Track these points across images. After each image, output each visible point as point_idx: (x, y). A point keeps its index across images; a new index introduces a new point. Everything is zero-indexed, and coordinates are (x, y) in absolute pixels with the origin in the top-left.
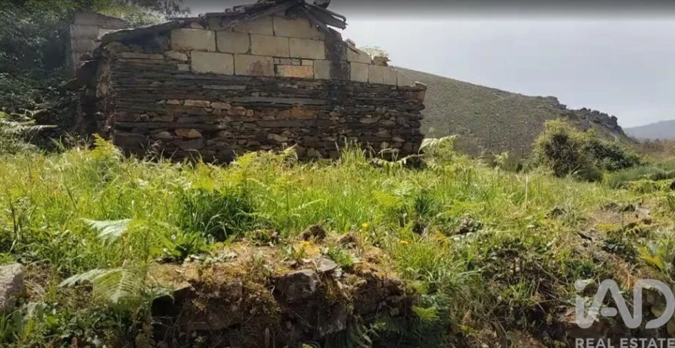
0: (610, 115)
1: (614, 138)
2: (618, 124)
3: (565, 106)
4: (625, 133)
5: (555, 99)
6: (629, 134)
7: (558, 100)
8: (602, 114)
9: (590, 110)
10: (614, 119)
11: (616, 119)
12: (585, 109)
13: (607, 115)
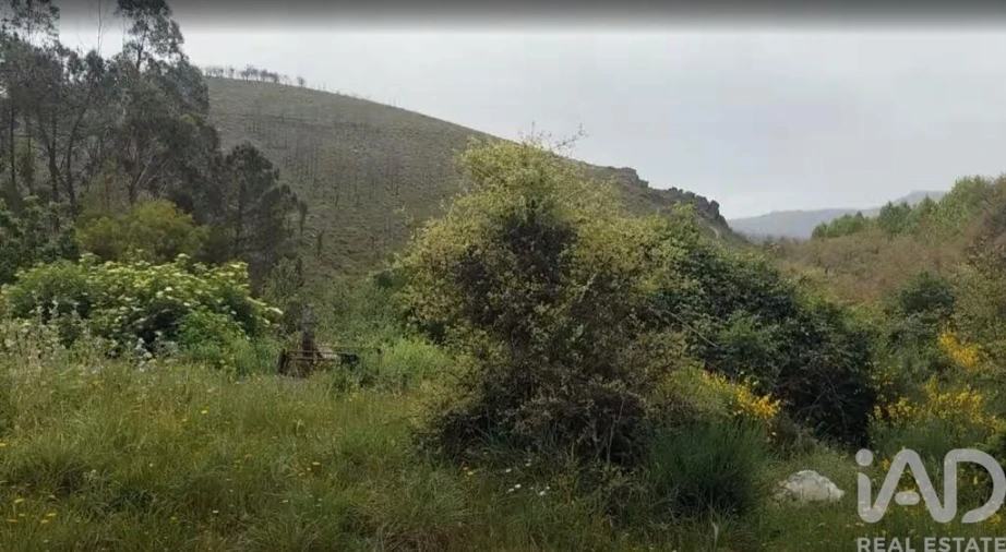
0: (709, 200)
1: (714, 233)
2: (721, 213)
3: (647, 183)
4: (730, 226)
5: (633, 172)
6: (735, 228)
7: (638, 173)
8: (699, 197)
9: (681, 191)
10: (715, 205)
11: (718, 205)
12: (674, 189)
13: (705, 199)
